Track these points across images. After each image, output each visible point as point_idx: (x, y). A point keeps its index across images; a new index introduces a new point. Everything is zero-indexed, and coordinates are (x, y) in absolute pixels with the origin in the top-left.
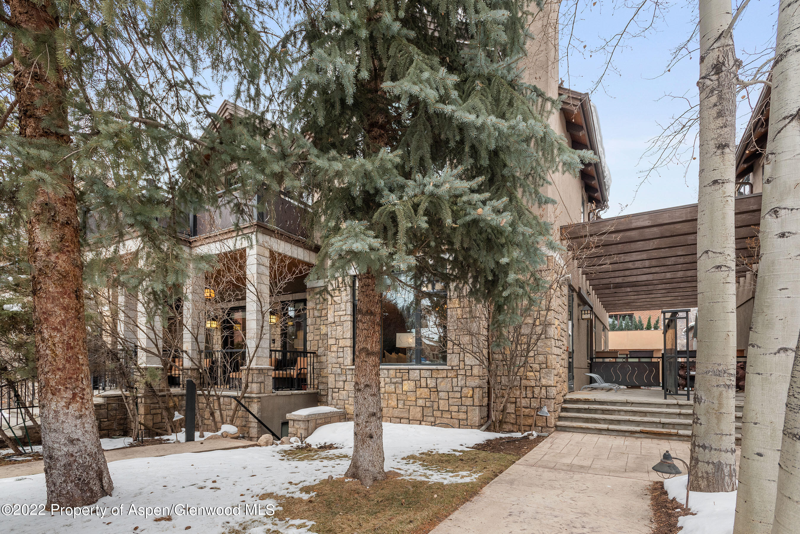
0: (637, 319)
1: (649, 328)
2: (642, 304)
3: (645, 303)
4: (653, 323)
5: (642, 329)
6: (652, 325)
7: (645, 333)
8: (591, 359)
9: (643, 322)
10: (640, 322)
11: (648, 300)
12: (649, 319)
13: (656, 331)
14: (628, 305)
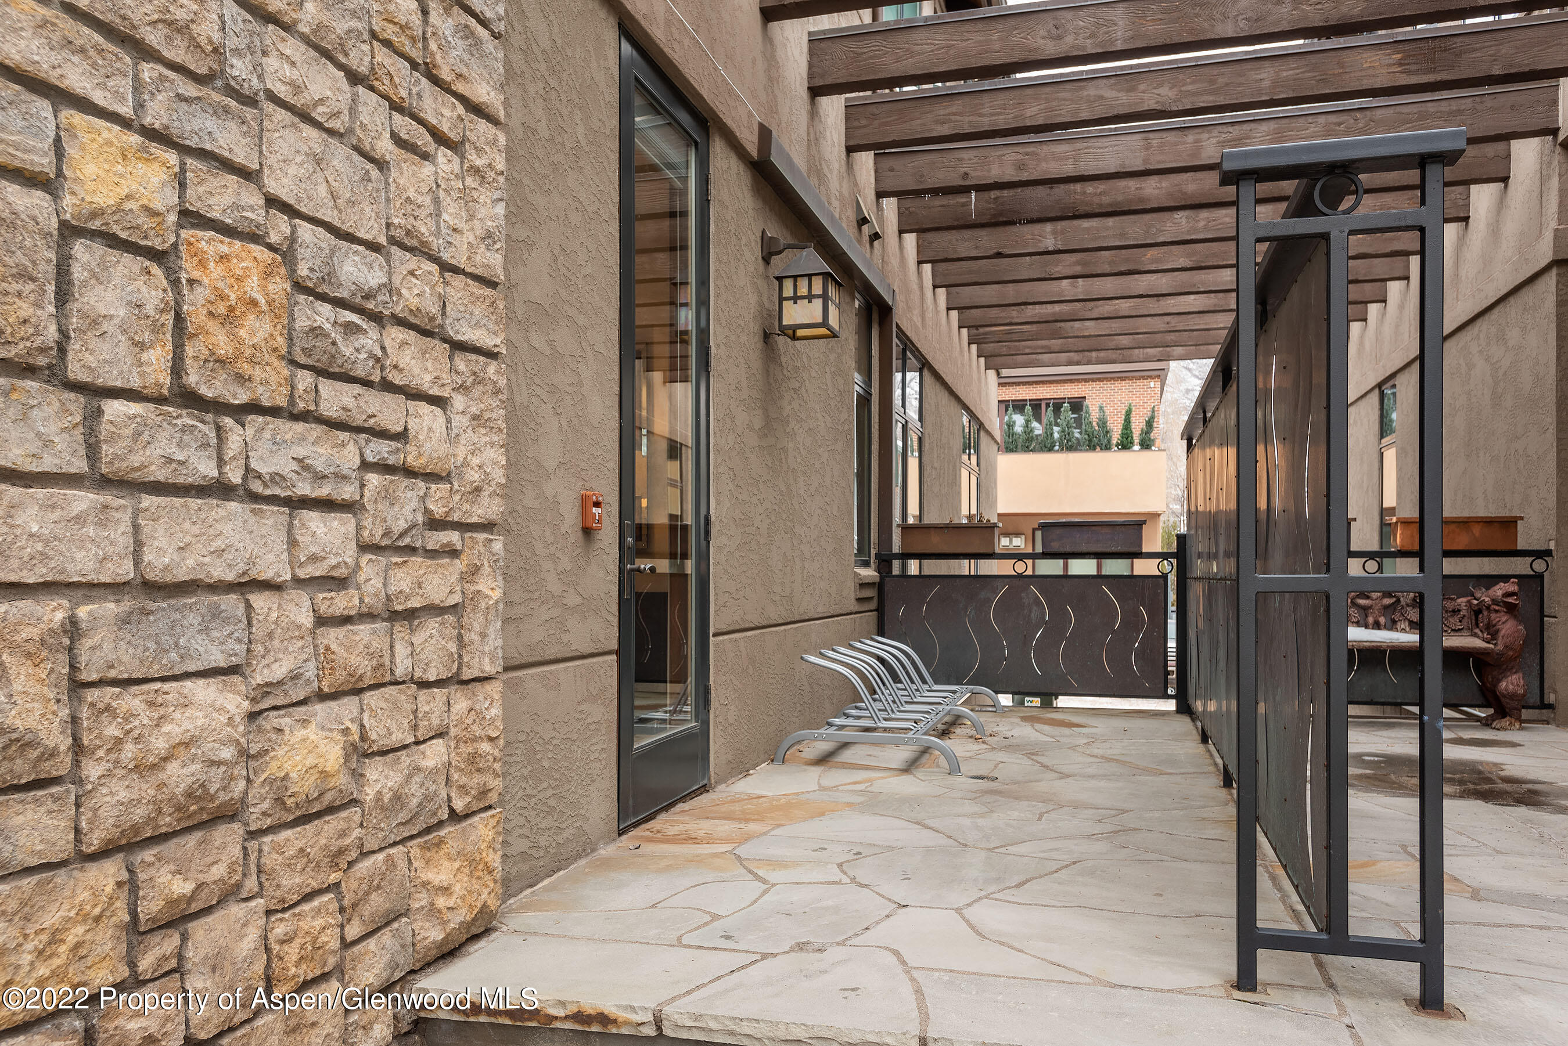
0: (1094, 415)
1: (1125, 444)
2: (1104, 327)
3: (1115, 326)
4: (1137, 426)
5: (1107, 447)
6: (1136, 439)
7: (1115, 458)
8: (884, 562)
9: (1110, 425)
10: (1103, 423)
11: (1124, 306)
12: (1128, 414)
13: (1146, 454)
14: (1055, 335)
